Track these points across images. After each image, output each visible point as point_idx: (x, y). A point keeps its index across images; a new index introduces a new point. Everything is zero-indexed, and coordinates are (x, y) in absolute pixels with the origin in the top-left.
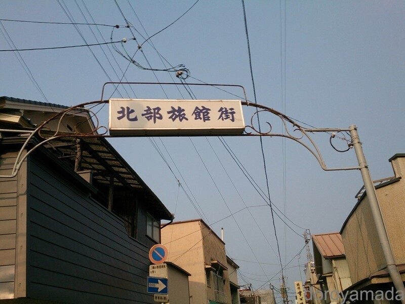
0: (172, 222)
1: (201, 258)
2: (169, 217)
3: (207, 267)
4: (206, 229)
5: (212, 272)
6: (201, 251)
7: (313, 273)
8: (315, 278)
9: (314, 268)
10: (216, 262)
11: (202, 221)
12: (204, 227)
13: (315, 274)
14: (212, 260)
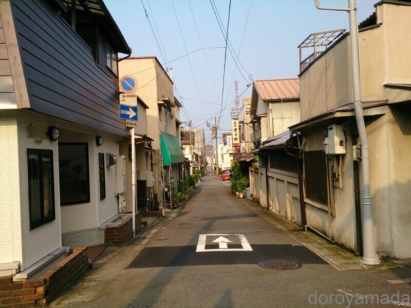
0: (130, 56)
1: (155, 95)
2: (127, 51)
3: (160, 102)
4: (159, 67)
5: (162, 107)
6: (155, 88)
7: (247, 114)
8: (248, 119)
9: (249, 110)
10: (167, 99)
11: (156, 59)
12: (158, 65)
13: (249, 115)
14: (163, 97)
